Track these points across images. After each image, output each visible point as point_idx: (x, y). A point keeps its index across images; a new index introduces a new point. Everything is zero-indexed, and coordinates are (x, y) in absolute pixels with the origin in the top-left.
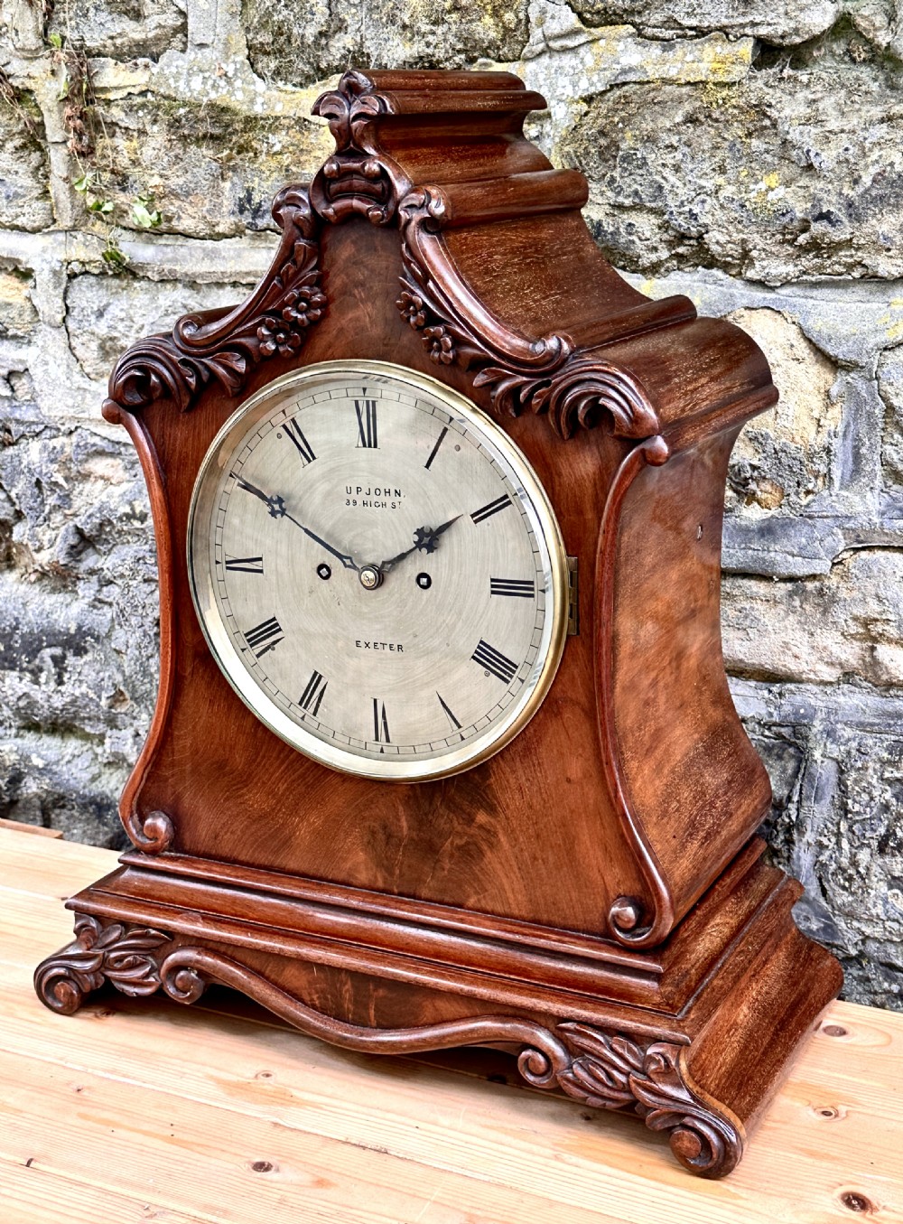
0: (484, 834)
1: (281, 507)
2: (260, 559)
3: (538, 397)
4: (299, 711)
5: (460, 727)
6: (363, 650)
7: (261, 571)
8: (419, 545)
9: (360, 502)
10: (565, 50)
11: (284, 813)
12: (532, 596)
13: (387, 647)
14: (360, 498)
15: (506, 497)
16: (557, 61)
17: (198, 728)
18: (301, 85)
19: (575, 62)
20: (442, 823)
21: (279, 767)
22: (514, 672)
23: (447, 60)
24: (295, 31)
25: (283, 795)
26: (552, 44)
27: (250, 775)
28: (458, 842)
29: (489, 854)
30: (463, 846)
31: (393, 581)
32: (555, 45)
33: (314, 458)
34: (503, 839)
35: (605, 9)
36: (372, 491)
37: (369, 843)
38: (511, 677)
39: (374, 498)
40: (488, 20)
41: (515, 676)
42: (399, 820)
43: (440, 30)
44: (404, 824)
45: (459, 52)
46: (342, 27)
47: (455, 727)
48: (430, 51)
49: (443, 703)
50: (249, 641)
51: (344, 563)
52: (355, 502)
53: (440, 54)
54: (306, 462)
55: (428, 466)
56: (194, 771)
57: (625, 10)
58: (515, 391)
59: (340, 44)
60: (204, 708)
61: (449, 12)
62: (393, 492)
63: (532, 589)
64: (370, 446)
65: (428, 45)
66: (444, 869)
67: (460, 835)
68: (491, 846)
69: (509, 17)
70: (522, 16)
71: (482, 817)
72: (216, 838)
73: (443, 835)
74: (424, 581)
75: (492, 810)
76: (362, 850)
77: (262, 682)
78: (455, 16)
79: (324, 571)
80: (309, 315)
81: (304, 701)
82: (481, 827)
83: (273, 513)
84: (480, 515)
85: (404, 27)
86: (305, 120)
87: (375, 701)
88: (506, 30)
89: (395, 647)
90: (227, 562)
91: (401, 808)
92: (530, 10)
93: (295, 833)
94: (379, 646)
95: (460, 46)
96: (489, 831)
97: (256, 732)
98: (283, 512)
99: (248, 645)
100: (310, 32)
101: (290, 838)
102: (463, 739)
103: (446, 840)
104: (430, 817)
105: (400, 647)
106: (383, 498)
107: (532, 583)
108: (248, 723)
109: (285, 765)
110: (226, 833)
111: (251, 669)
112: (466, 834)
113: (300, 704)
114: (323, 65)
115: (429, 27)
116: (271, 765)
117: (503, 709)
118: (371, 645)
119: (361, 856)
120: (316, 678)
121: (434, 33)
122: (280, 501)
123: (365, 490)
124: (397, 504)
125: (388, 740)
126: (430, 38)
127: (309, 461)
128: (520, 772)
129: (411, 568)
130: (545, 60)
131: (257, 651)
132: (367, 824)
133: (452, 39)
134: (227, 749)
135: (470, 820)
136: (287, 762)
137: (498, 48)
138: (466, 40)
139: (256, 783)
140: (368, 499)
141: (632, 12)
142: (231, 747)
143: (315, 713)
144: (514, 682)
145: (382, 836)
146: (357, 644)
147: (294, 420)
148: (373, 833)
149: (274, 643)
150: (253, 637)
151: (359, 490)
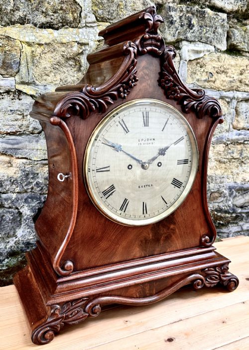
0: (172, 231)
1: (120, 148)
2: (109, 167)
3: (199, 107)
4: (119, 212)
5: (167, 204)
6: (141, 188)
7: (109, 171)
8: (160, 154)
10: (91, 27)
12: (187, 163)
13: (148, 186)
15: (183, 137)
16: (88, 29)
18: (4, 26)
19: (94, 30)
20: (161, 232)
21: (113, 232)
23: (56, 24)
24: (3, 7)
25: (114, 240)
26: (87, 24)
27: (103, 237)
28: (165, 235)
29: (173, 236)
31: (151, 166)
32: (89, 25)
33: (128, 131)
34: (177, 230)
35: (103, 17)
37: (140, 245)
38: (181, 186)
40: (71, 14)
42: (149, 235)
43: (56, 15)
44: (151, 235)
45: (61, 23)
46: (18, 9)
47: (165, 204)
48: (52, 21)
49: (163, 198)
50: (103, 194)
52: (141, 144)
53: (55, 22)
54: (126, 133)
55: (163, 130)
56: (82, 242)
57: (108, 19)
58: (193, 105)
59: (18, 14)
60: (87, 220)
61: (60, 10)
63: (188, 161)
64: (146, 126)
65: (52, 19)
66: (161, 244)
67: (166, 233)
68: (174, 233)
69: (75, 15)
70: (79, 15)
71: (172, 226)
73: (161, 236)
74: (159, 164)
75: (174, 224)
76: (138, 248)
77: (107, 206)
78: (61, 11)
79: (130, 167)
81: (121, 209)
82: (172, 229)
84: (176, 143)
85: (43, 12)
86: (9, 37)
87: (143, 203)
88: (74, 19)
89: (150, 185)
90: (97, 170)
91: (150, 232)
92: (82, 13)
93: (117, 250)
94: (145, 186)
95: (61, 21)
96: (173, 230)
97: (105, 222)
98: (121, 150)
99: (103, 196)
100: (9, 8)
101: (115, 252)
102: (167, 207)
104: (158, 231)
105: (152, 185)
106: (149, 141)
108: (103, 221)
110: (93, 259)
111: (104, 203)
114: (13, 20)
115: (52, 13)
116: (110, 231)
117: (178, 196)
118: (143, 186)
119: (138, 250)
120: (126, 200)
121: (53, 15)
122: (120, 146)
123: (144, 140)
125: (146, 213)
126: (52, 17)
128: (182, 212)
129: (156, 162)
130: (84, 29)
131: (106, 197)
132: (140, 239)
133: (59, 18)
135: (169, 228)
136: (116, 229)
137: (71, 23)
138: (63, 19)
139: (105, 239)
141: (110, 19)
142: (96, 230)
143: (124, 212)
144: (182, 188)
145: (144, 241)
146: (139, 187)
147: (122, 120)
148: (141, 241)
149: (112, 193)
150: (105, 193)
151: (142, 140)
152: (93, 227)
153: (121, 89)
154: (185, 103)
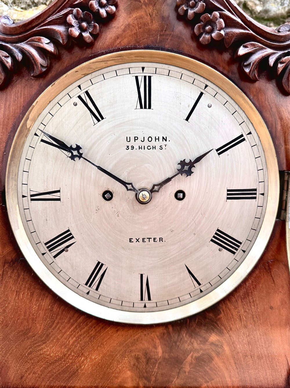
0: (214, 348)
1: (79, 152)
2: (59, 191)
3: (282, 63)
4: (86, 289)
5: (199, 284)
6: (135, 244)
7: (59, 200)
8: (181, 171)
9: (136, 147)
11: (73, 356)
12: (255, 198)
13: (152, 240)
14: (136, 145)
15: (242, 136)
17: (7, 311)
20: (186, 346)
21: (70, 328)
22: (239, 246)
25: (72, 345)
27: (47, 336)
28: (196, 355)
29: (216, 358)
30: (199, 357)
31: (158, 197)
33: (102, 118)
34: (226, 348)
36: (146, 139)
37: (134, 365)
38: (237, 250)
39: (146, 143)
41: (239, 249)
42: (156, 348)
44: (160, 350)
47: (197, 285)
49: (190, 272)
50: (48, 247)
51: (127, 187)
52: (133, 148)
54: (96, 121)
55: (187, 119)
58: (266, 59)
60: (12, 297)
62: (161, 139)
63: (255, 194)
64: (145, 108)
66: (185, 372)
67: (197, 351)
68: (219, 354)
71: (213, 338)
72: (22, 378)
74: (180, 195)
75: (220, 332)
76: (129, 370)
77: (58, 274)
79: (108, 195)
80: (108, 9)
81: (89, 282)
82: (212, 344)
83: (73, 157)
84: (221, 150)
87: (142, 275)
89: (158, 239)
90: (32, 196)
91: (158, 341)
93: (81, 367)
94: (146, 240)
96: (217, 346)
98: (80, 156)
99: (47, 250)
101: (77, 370)
102: (201, 291)
103: (188, 355)
104: (178, 343)
105: (161, 239)
106: (153, 143)
107: (255, 190)
109: (74, 326)
110: (29, 374)
111: (49, 266)
112: (201, 349)
113: (86, 284)
116: (64, 328)
117: (231, 271)
118: (141, 240)
119: (129, 373)
120: (99, 266)
122: (78, 148)
123: (141, 138)
124: (163, 147)
125: (149, 299)
127: (99, 120)
128: (240, 308)
129: (172, 189)
131: (54, 254)
132: (133, 354)
134: (30, 321)
135: (205, 341)
136: (76, 324)
139: (52, 340)
140: (142, 144)
142: (33, 320)
143: (97, 289)
144: (239, 252)
145: (143, 360)
146: (130, 240)
147: (87, 93)
148: (137, 359)
149: (68, 247)
150: (51, 245)
151: (136, 139)
152: (25, 313)
153: (71, 19)
154: (242, 51)
